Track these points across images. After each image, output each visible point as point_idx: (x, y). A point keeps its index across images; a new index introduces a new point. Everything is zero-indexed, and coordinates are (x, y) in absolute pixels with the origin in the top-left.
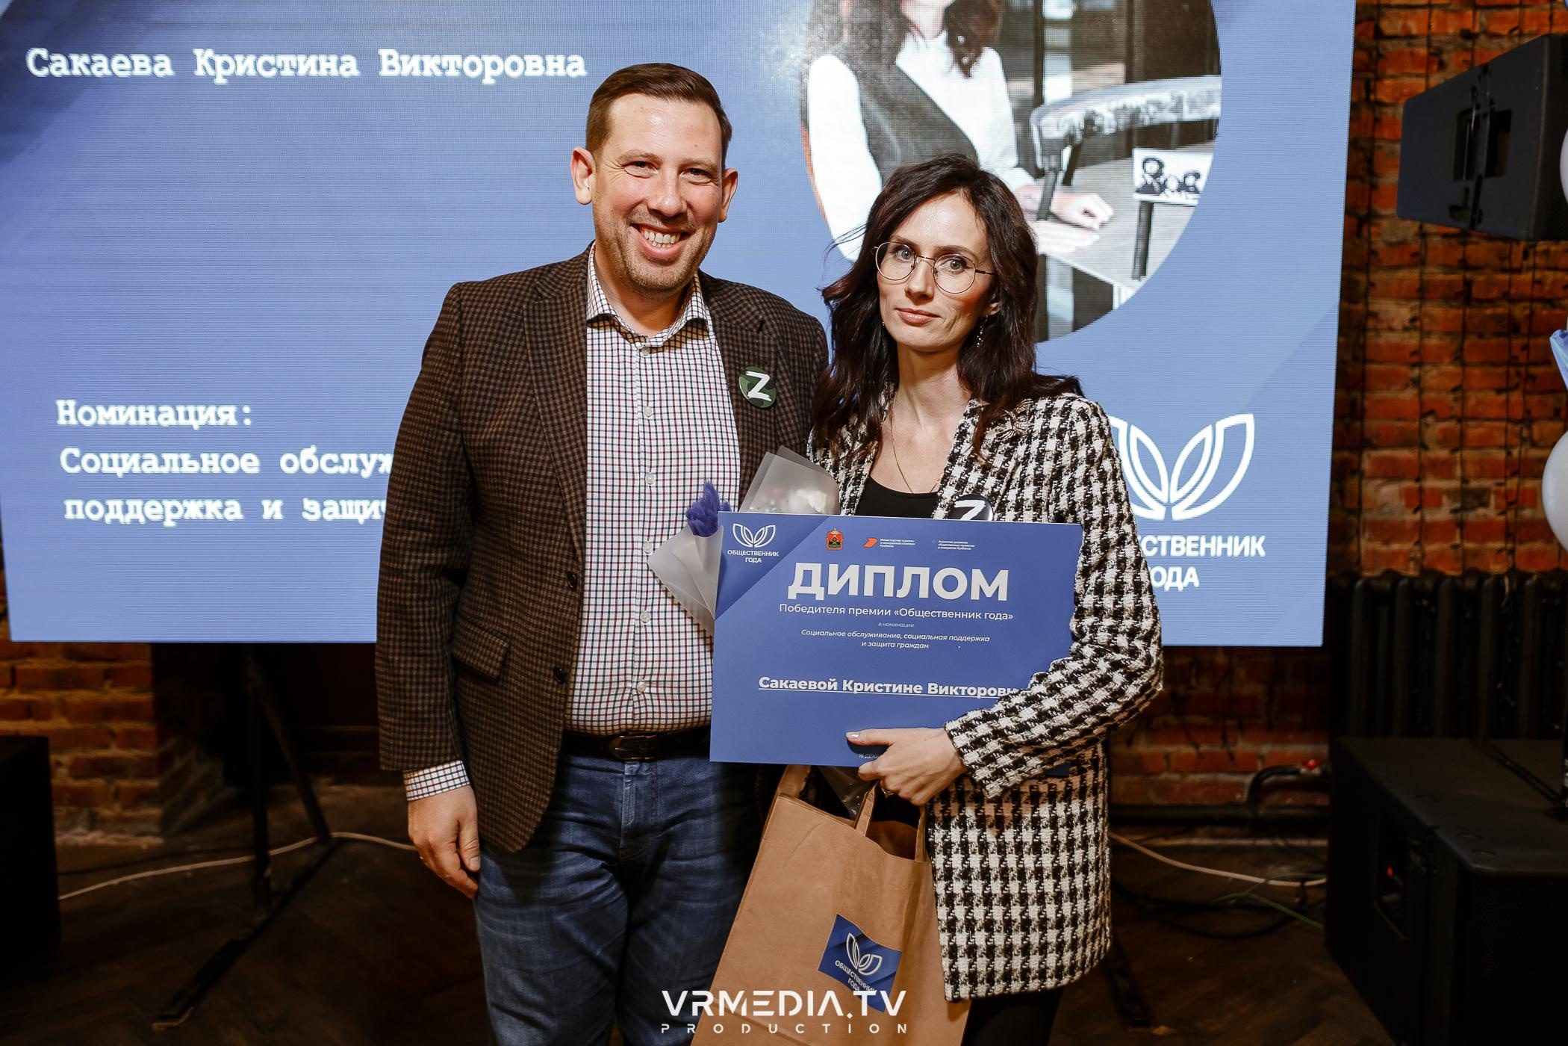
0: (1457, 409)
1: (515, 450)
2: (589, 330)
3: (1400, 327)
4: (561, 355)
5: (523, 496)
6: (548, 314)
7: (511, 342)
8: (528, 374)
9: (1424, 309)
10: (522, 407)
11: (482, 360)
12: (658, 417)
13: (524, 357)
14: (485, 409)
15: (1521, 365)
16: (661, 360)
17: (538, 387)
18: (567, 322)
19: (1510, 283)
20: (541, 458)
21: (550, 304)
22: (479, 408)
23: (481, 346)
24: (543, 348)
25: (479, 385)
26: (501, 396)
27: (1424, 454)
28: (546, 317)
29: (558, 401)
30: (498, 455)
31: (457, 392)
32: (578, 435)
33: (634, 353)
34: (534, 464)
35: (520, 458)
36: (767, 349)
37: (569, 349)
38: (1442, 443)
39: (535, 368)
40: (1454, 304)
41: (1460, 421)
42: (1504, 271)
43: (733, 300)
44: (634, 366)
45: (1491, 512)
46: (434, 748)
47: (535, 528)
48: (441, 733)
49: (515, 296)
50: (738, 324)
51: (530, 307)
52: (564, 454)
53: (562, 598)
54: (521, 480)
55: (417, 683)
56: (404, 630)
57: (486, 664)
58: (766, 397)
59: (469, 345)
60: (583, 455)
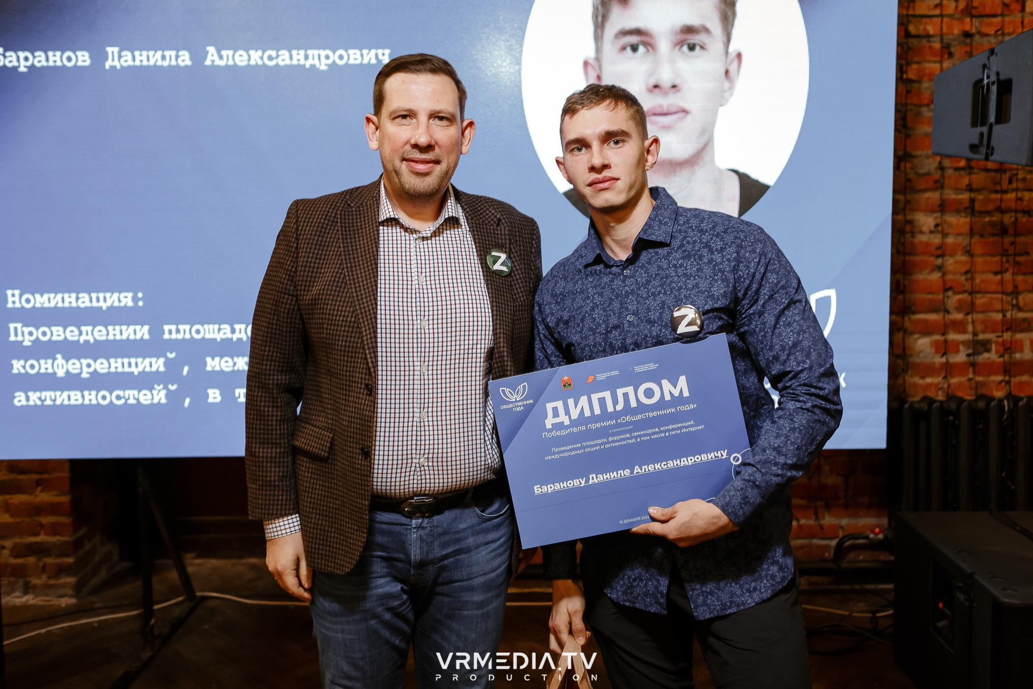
0: (968, 286)
1: (331, 305)
2: (381, 228)
3: (928, 231)
4: (362, 242)
5: (337, 334)
6: (354, 217)
7: (329, 236)
8: (340, 255)
9: (944, 218)
10: (335, 277)
11: (311, 248)
12: (428, 282)
13: (338, 245)
14: (313, 280)
15: (1010, 255)
16: (430, 246)
17: (346, 263)
18: (367, 222)
19: (1001, 200)
21: (356, 211)
22: (309, 278)
23: (310, 239)
24: (351, 238)
25: (308, 264)
28: (353, 219)
30: (320, 309)
31: (294, 269)
32: (371, 293)
33: (412, 242)
34: (343, 313)
35: (334, 310)
36: (503, 237)
37: (367, 238)
38: (959, 308)
39: (344, 251)
40: (963, 214)
41: (971, 294)
42: (996, 192)
43: (479, 206)
44: (412, 250)
45: (992, 356)
46: (282, 505)
47: (344, 356)
48: (286, 495)
49: (333, 207)
50: (483, 221)
51: (343, 213)
52: (362, 306)
53: (363, 402)
54: (335, 325)
55: (271, 462)
56: (262, 427)
57: (319, 449)
58: (504, 269)
59: (302, 239)
60: (374, 306)
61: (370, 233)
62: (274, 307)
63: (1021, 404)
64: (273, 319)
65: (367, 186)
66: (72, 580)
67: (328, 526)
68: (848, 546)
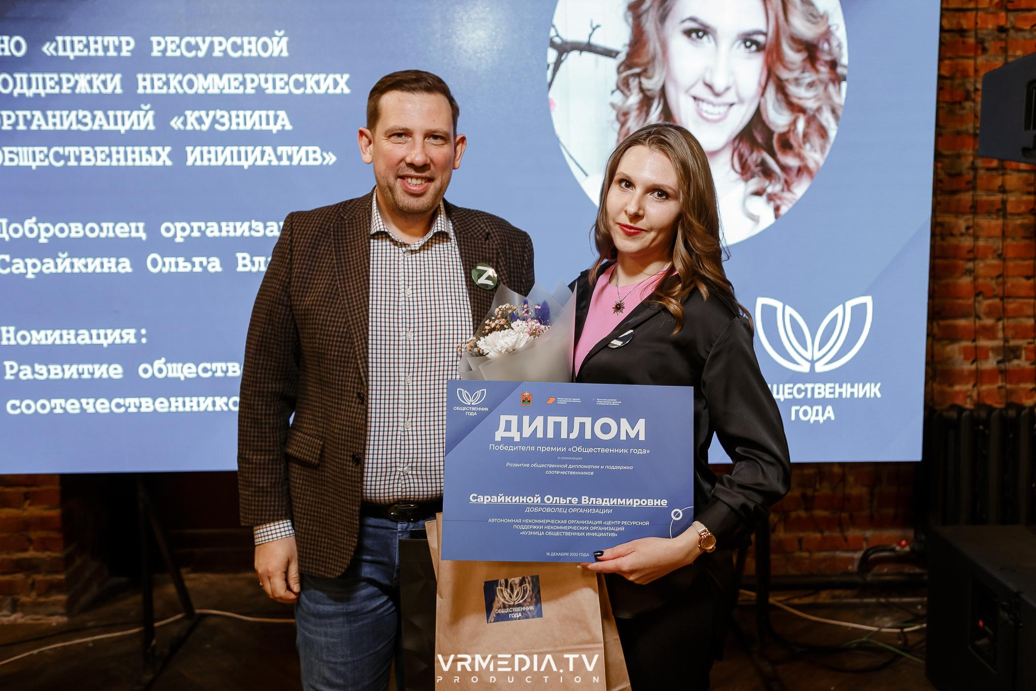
0: (999, 291)
1: (324, 316)
2: (372, 241)
3: (958, 233)
4: (354, 255)
5: (329, 345)
6: (347, 229)
7: (323, 248)
8: (333, 267)
9: (975, 220)
10: (328, 288)
11: (305, 260)
12: (415, 295)
13: (331, 257)
14: (305, 290)
16: (418, 259)
17: (339, 275)
18: (359, 234)
20: (340, 320)
21: (348, 223)
22: (302, 289)
23: (304, 251)
25: (302, 275)
26: (316, 282)
27: (977, 322)
28: (345, 232)
29: (351, 284)
30: (313, 319)
31: (287, 280)
32: (363, 305)
33: (400, 255)
34: (335, 324)
35: (327, 320)
36: (491, 251)
37: (359, 251)
38: (989, 314)
39: (337, 263)
40: (995, 217)
41: (1002, 299)
42: (1029, 193)
43: (469, 221)
44: (400, 263)
45: (1022, 363)
46: (274, 510)
47: (336, 365)
48: (279, 501)
49: (326, 219)
50: (472, 235)
51: (336, 225)
52: (354, 317)
53: (355, 410)
54: (327, 335)
55: (264, 469)
56: (256, 434)
57: (310, 457)
58: (490, 283)
59: (297, 250)
60: (366, 317)
61: (362, 245)
62: (268, 317)
64: (268, 329)
65: (361, 198)
67: (319, 531)
68: (872, 560)
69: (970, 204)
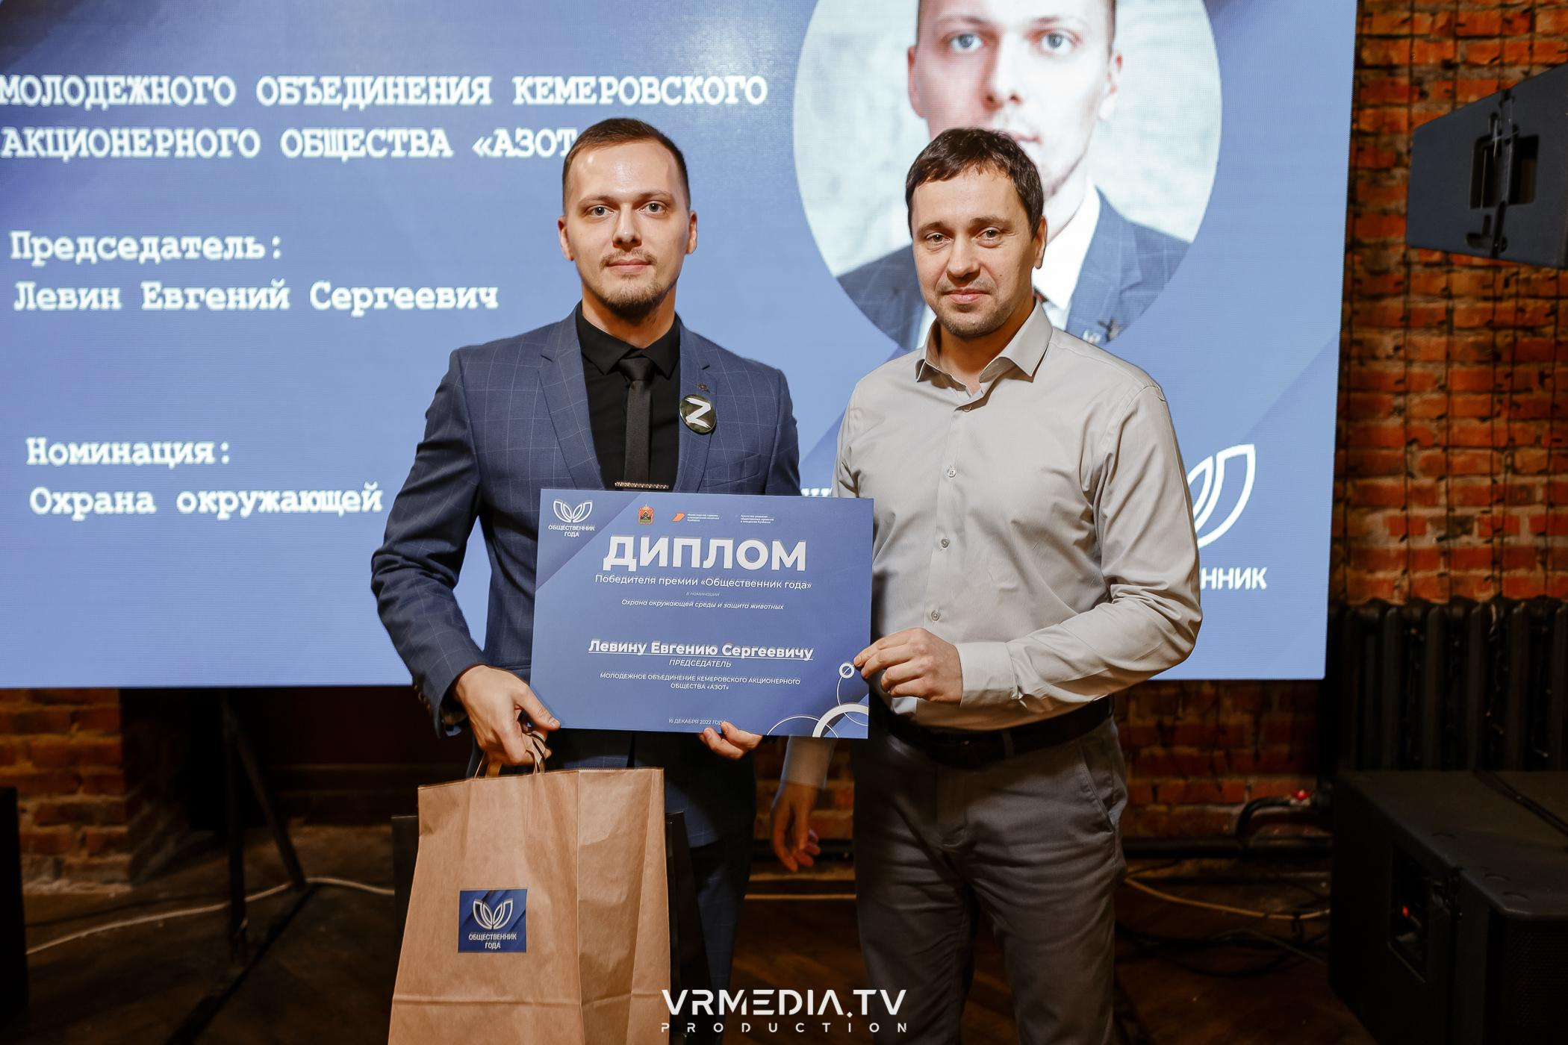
0: (1441, 438)
3: (1384, 356)
9: (1408, 337)
15: (1503, 392)
19: (1494, 311)
27: (1410, 483)
38: (1426, 471)
40: (1435, 332)
41: (1445, 449)
42: (1487, 299)
45: (1474, 540)
63: (1515, 611)
66: (124, 858)
68: (1257, 817)
69: (1400, 315)
